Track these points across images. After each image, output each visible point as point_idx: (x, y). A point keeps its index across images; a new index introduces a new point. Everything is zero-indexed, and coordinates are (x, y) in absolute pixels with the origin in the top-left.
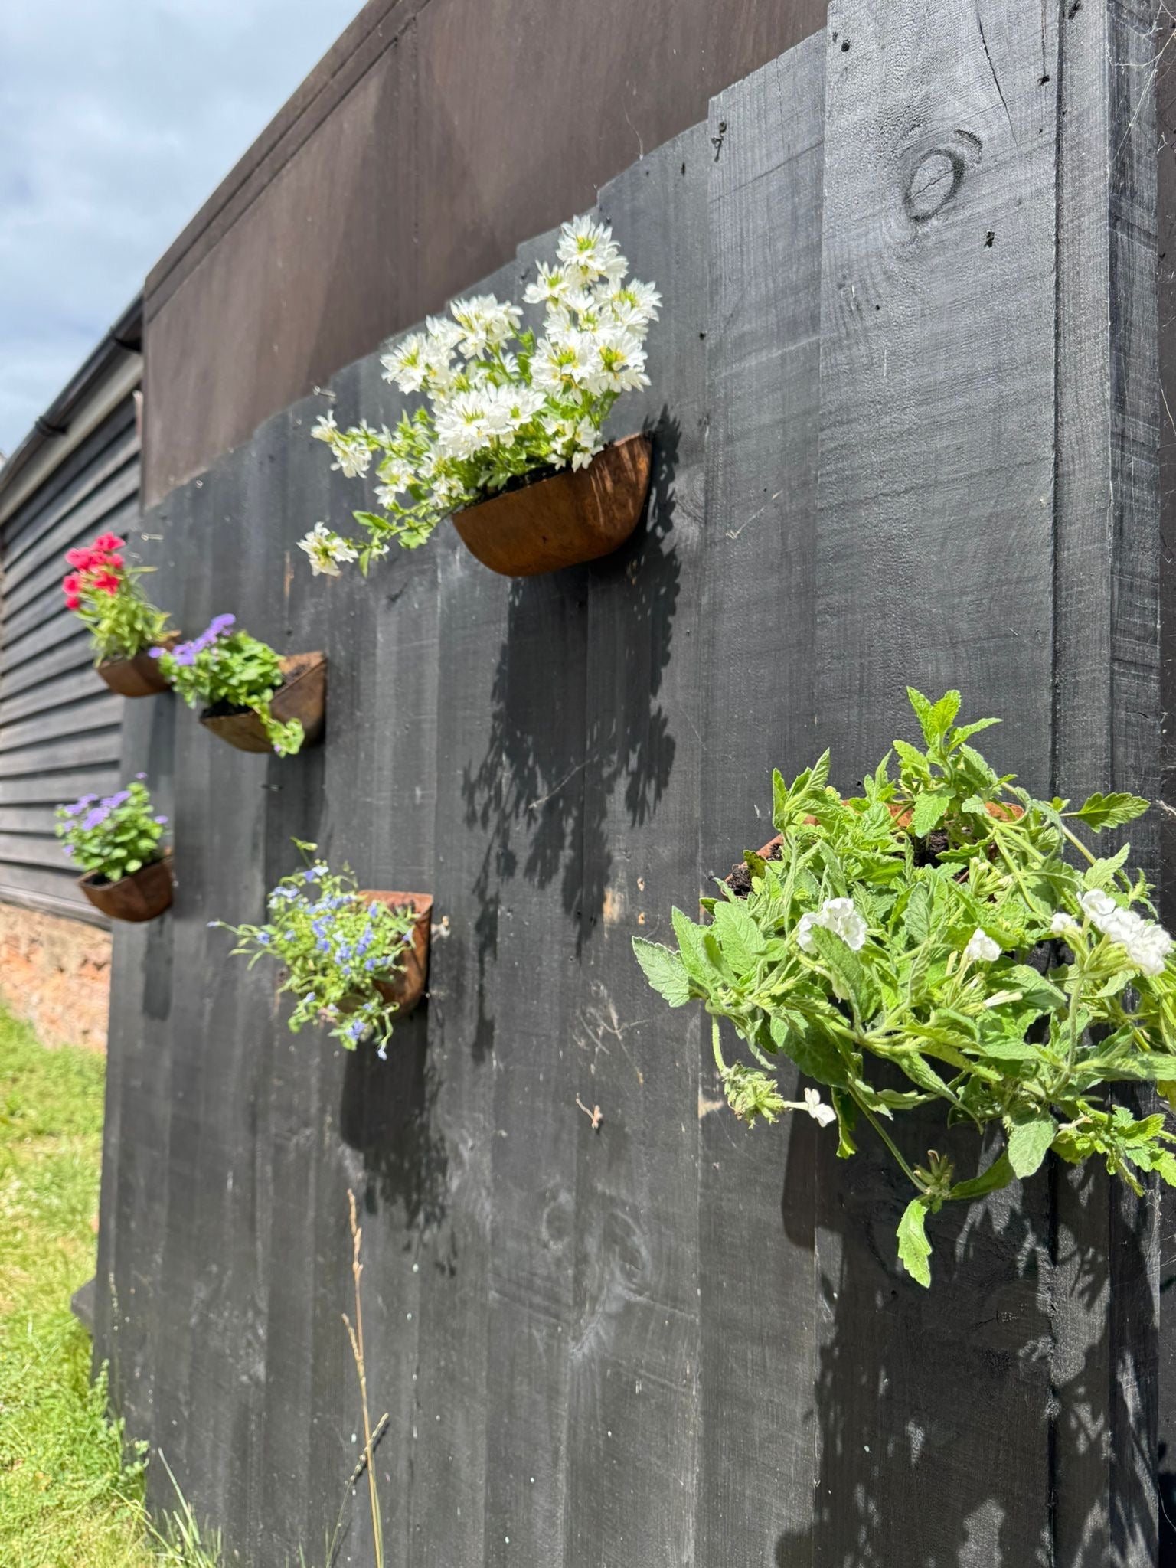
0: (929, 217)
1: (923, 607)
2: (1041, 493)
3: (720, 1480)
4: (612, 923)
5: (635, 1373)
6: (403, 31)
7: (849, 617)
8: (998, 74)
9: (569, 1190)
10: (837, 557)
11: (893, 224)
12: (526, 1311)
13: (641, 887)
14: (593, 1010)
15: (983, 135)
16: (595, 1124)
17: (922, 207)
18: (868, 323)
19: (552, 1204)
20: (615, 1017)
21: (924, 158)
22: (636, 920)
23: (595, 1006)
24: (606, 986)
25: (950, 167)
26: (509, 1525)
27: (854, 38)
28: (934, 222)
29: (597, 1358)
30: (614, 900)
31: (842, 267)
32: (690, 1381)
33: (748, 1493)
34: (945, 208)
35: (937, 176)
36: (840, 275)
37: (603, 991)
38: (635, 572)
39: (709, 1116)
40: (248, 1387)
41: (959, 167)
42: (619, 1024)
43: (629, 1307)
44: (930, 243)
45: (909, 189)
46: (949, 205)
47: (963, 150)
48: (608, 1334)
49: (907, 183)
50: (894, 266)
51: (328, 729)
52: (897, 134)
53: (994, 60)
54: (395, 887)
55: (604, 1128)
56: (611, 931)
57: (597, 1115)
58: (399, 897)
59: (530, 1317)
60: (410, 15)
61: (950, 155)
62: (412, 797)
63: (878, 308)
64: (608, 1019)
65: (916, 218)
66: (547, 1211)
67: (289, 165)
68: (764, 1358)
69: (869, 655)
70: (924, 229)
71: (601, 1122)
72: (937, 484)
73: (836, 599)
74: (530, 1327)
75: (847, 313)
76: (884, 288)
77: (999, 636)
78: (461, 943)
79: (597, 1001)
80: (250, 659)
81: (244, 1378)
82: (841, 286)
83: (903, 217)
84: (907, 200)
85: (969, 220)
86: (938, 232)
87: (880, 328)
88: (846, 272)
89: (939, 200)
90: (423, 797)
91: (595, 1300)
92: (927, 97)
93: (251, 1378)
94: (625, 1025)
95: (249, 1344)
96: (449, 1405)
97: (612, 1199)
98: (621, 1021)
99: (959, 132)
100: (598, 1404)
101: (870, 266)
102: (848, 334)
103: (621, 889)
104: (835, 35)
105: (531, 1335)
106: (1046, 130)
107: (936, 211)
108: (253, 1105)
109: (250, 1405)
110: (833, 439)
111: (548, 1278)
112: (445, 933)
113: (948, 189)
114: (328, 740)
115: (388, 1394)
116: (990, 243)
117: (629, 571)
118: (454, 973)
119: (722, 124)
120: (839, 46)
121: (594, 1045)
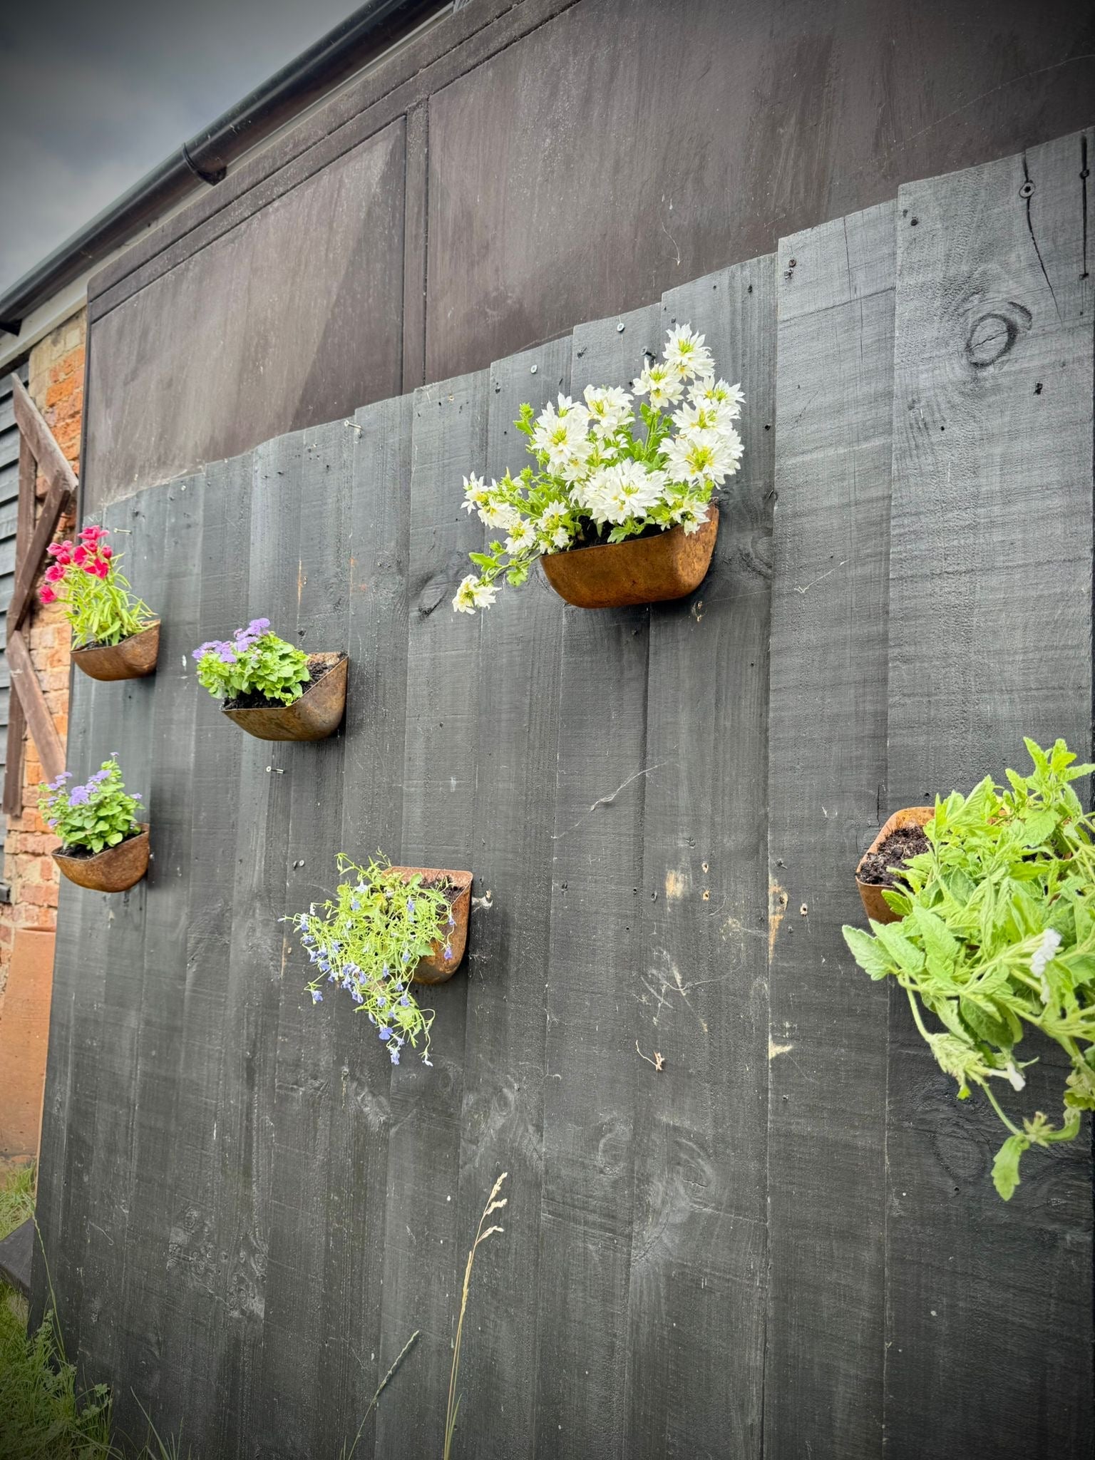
0: (988, 365)
1: (982, 661)
2: (1081, 584)
3: (790, 1352)
4: (675, 898)
5: (700, 1271)
6: (414, 108)
7: (918, 664)
8: (1045, 266)
9: (626, 1123)
10: (905, 618)
11: (955, 366)
12: (581, 1228)
13: (706, 870)
14: (654, 972)
15: (1033, 309)
16: (658, 1066)
17: (980, 356)
18: (934, 439)
19: (609, 1135)
20: (678, 978)
21: (982, 319)
22: (701, 896)
23: (658, 968)
24: (668, 951)
25: (1005, 329)
26: (562, 1413)
27: (922, 217)
28: (991, 369)
29: (661, 1262)
30: (677, 880)
31: (912, 393)
32: (754, 1275)
33: (817, 1360)
34: (1000, 360)
35: (994, 335)
36: (910, 399)
37: (666, 955)
38: (699, 612)
39: (778, 1058)
40: (239, 1321)
41: (1012, 331)
42: (683, 984)
43: (693, 1218)
44: (988, 385)
45: (970, 340)
46: (1004, 358)
47: (1018, 319)
48: (673, 1241)
49: (969, 335)
50: (957, 399)
51: (349, 722)
52: (960, 296)
53: (1041, 254)
54: (428, 863)
55: (668, 1068)
56: (673, 905)
57: (660, 1060)
58: (432, 873)
59: (585, 1233)
60: (420, 97)
61: (1005, 320)
62: (449, 786)
63: (943, 429)
64: (671, 979)
65: (976, 364)
66: (603, 1141)
67: (276, 204)
68: (832, 1249)
69: (936, 695)
70: (984, 373)
71: (663, 1064)
72: (993, 568)
73: (909, 650)
74: (584, 1242)
75: (915, 429)
76: (947, 414)
77: (1048, 688)
78: (505, 914)
79: (659, 964)
80: (283, 657)
81: (236, 1314)
82: (911, 408)
83: (964, 361)
84: (969, 348)
85: (1021, 371)
86: (994, 377)
87: (944, 445)
88: (915, 397)
89: (994, 354)
90: (458, 786)
91: (657, 1213)
92: (984, 273)
93: (243, 1312)
94: (689, 984)
95: (241, 1281)
96: (492, 1316)
97: (676, 1129)
98: (684, 981)
99: (1012, 303)
100: (663, 1301)
101: (936, 395)
102: (917, 446)
103: (684, 871)
104: (905, 212)
105: (585, 1248)
106: (1086, 314)
107: (992, 362)
108: (249, 1061)
109: (242, 1338)
110: (903, 526)
111: (605, 1199)
112: (487, 904)
113: (1003, 346)
114: (347, 731)
115: (418, 1313)
116: (1038, 392)
117: (694, 609)
118: (498, 939)
119: (792, 261)
120: (909, 220)
121: (656, 1001)
